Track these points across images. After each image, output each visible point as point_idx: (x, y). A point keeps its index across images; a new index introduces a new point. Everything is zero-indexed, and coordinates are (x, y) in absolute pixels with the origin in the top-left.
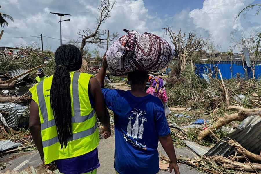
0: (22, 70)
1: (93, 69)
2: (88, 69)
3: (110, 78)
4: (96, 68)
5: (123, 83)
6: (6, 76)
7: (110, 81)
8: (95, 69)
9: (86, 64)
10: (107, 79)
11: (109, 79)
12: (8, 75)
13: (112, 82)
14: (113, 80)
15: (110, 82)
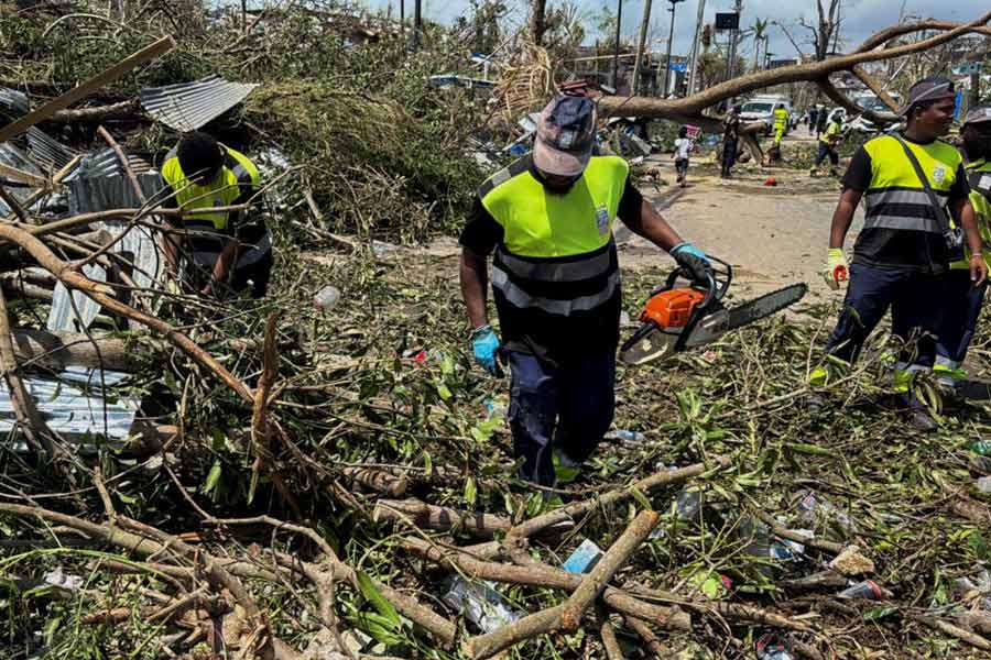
0: (223, 84)
1: (572, 90)
2: (551, 87)
3: (650, 131)
4: (590, 86)
5: (707, 160)
6: (132, 113)
7: (647, 148)
8: (583, 87)
9: (545, 66)
10: (635, 138)
11: (644, 136)
12: (138, 108)
13: (654, 151)
14: (661, 139)
15: (647, 152)
